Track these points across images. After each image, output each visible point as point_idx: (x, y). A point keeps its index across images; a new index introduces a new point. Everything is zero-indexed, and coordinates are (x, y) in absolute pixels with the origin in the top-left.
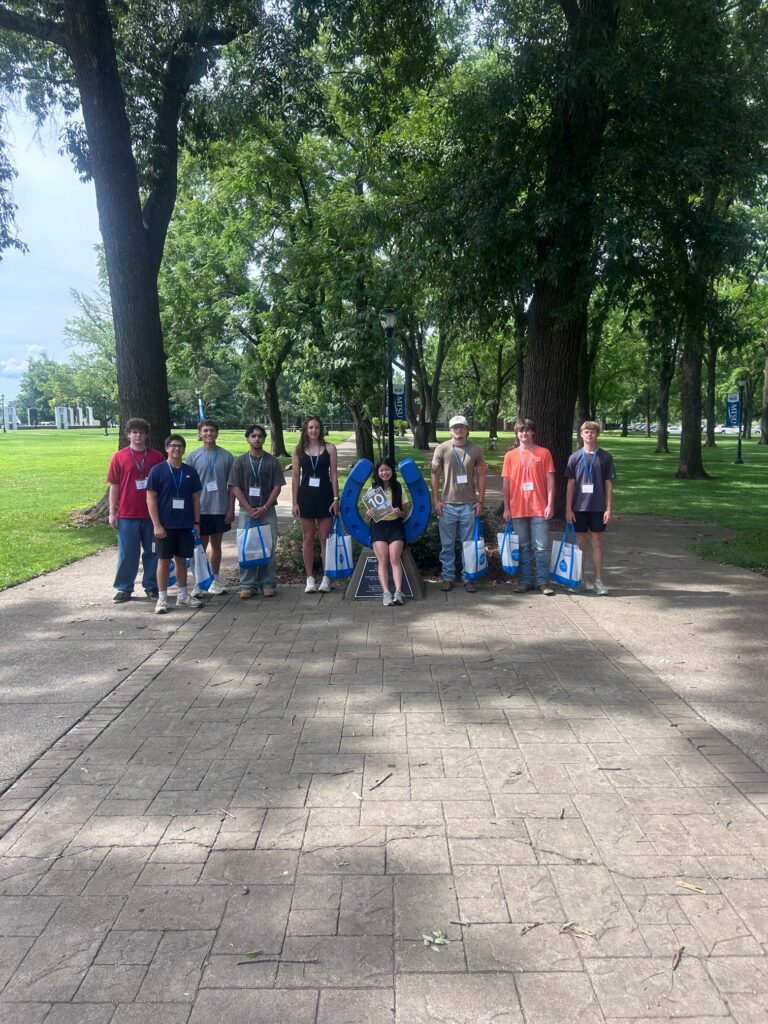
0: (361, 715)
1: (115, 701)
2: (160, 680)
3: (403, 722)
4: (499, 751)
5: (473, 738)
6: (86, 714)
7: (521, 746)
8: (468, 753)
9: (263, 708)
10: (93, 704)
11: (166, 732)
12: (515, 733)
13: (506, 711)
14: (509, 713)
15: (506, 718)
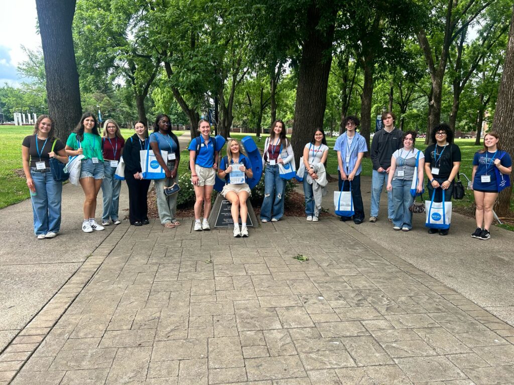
0: (253, 333)
1: (37, 328)
2: (79, 302)
3: (289, 339)
4: (383, 369)
5: (353, 353)
6: (10, 344)
7: (396, 361)
8: (359, 372)
9: (169, 329)
10: (17, 332)
11: (84, 363)
12: (383, 346)
13: (364, 323)
14: (366, 324)
15: (367, 330)
